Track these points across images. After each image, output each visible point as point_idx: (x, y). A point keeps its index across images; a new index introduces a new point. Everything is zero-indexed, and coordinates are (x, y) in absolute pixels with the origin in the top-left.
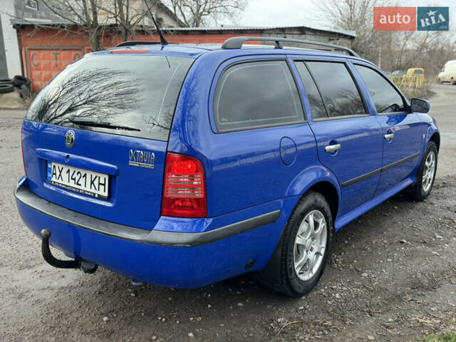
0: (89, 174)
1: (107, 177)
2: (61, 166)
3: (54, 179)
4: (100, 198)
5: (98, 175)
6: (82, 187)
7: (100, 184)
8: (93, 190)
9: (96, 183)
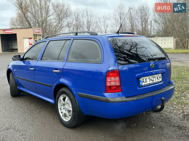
0: (156, 76)
1: (161, 74)
2: (146, 78)
3: (143, 84)
4: (161, 82)
5: (158, 75)
6: (155, 81)
7: (159, 77)
8: (158, 81)
9: (158, 78)
